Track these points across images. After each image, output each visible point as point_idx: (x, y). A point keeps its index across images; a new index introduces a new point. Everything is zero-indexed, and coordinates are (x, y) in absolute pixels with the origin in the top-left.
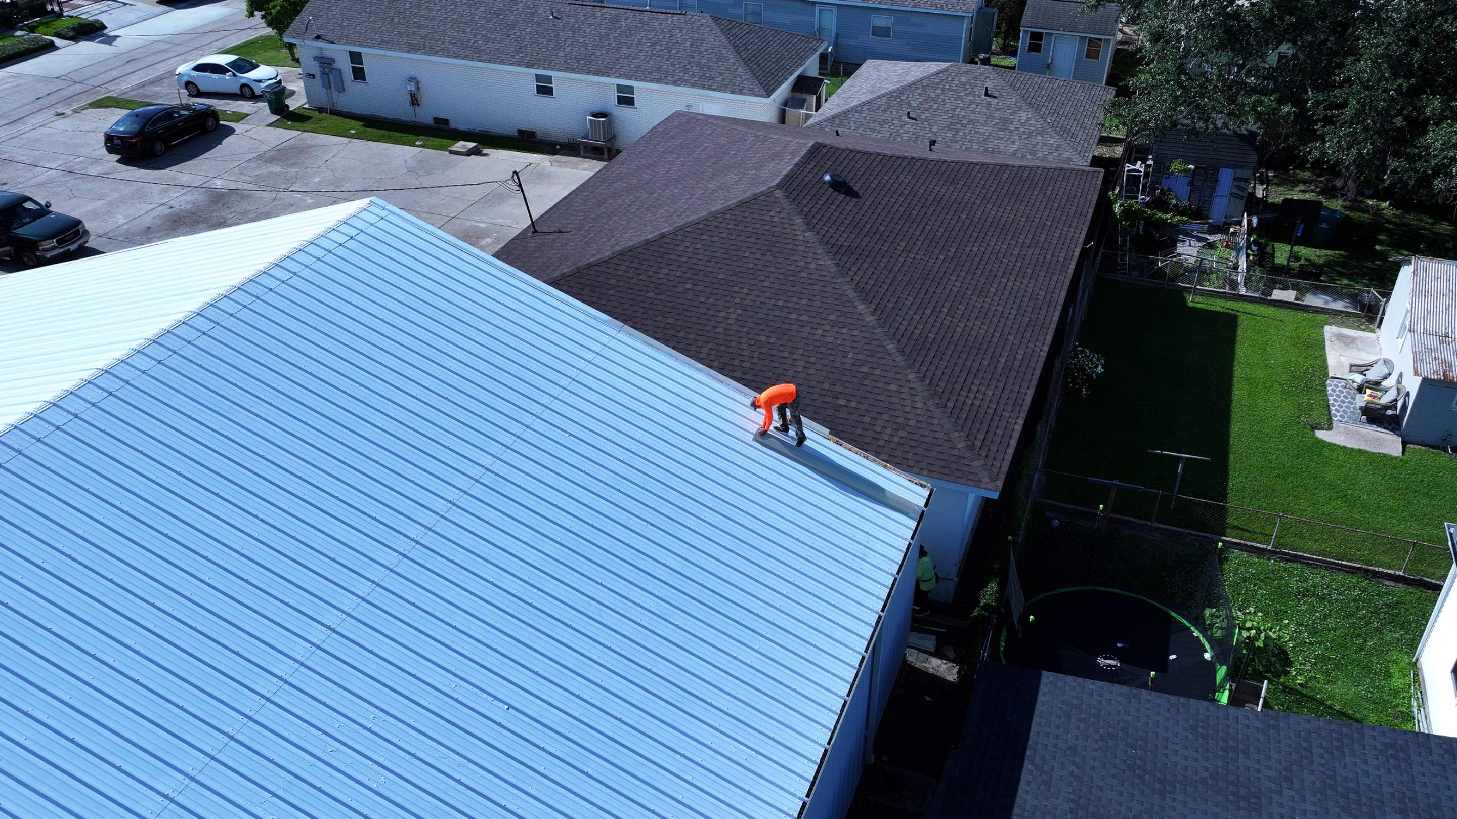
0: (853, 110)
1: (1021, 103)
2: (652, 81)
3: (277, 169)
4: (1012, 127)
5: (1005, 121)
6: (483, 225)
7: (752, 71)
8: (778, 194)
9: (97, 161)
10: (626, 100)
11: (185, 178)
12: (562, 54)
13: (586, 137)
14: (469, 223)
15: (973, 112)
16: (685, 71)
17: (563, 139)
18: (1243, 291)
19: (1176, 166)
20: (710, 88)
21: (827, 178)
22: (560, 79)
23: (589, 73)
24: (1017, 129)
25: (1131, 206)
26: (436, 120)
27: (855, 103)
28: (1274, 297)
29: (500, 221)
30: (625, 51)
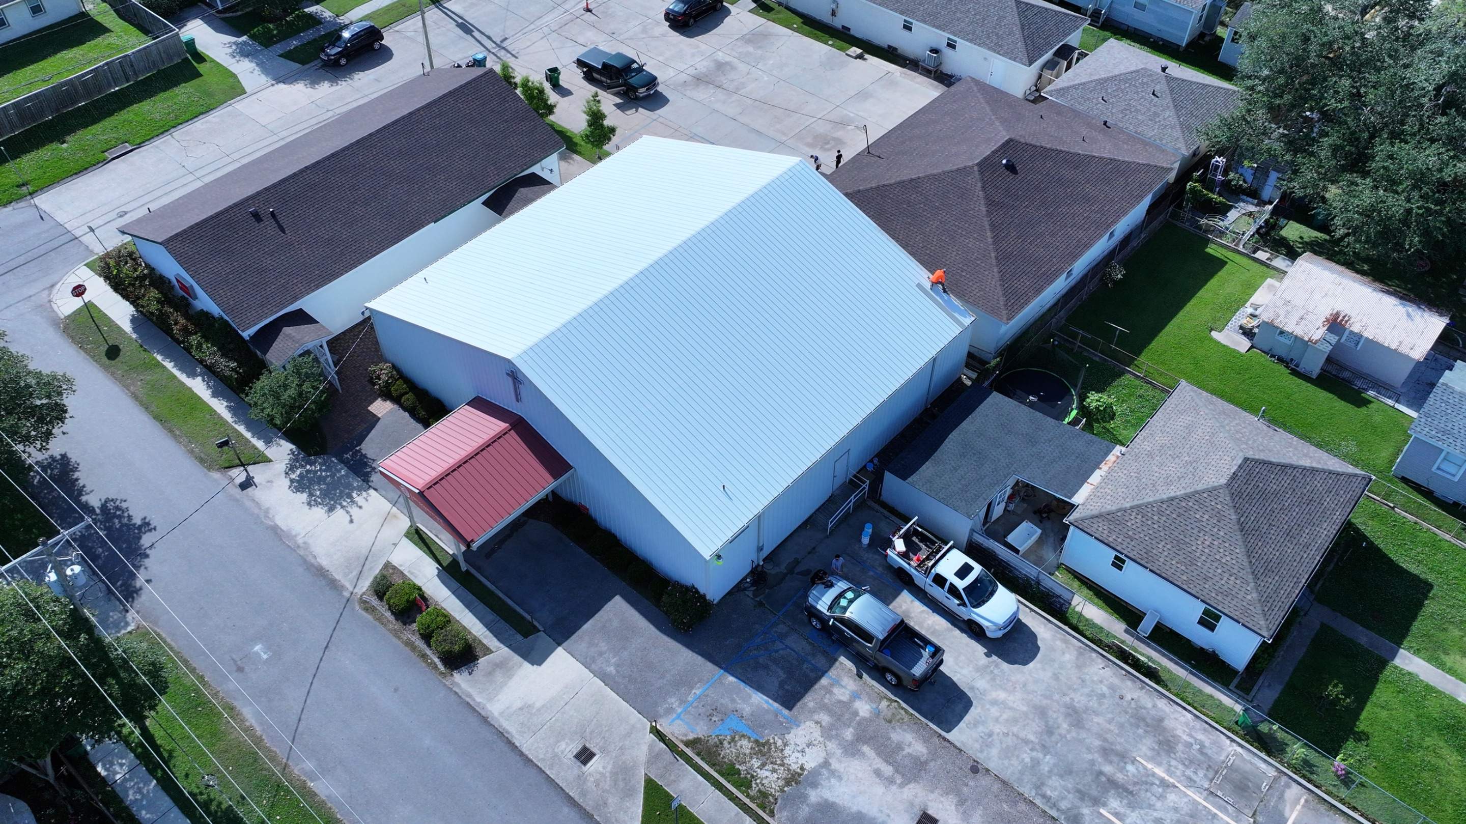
0: (1073, 86)
1: (1171, 105)
2: (967, 40)
3: (751, 49)
4: (1157, 120)
5: (1156, 114)
6: (852, 115)
7: (1026, 45)
8: (976, 168)
9: (658, 23)
10: (951, 45)
11: (703, 47)
12: (922, 9)
13: (924, 61)
14: (845, 112)
15: (1140, 104)
16: (988, 37)
17: (912, 57)
18: (1241, 248)
19: (1246, 163)
20: (998, 53)
21: (1004, 162)
22: (916, 25)
23: (934, 26)
24: (1160, 121)
25: (1195, 187)
26: (843, 27)
27: (1076, 82)
28: (1256, 256)
29: (861, 114)
30: (958, 15)
